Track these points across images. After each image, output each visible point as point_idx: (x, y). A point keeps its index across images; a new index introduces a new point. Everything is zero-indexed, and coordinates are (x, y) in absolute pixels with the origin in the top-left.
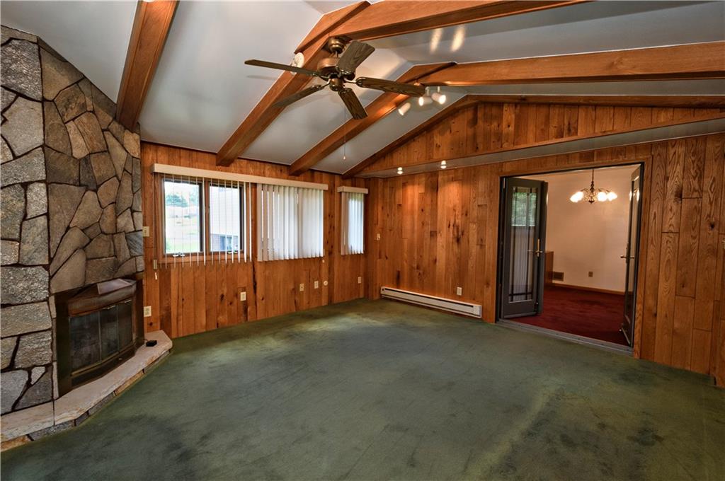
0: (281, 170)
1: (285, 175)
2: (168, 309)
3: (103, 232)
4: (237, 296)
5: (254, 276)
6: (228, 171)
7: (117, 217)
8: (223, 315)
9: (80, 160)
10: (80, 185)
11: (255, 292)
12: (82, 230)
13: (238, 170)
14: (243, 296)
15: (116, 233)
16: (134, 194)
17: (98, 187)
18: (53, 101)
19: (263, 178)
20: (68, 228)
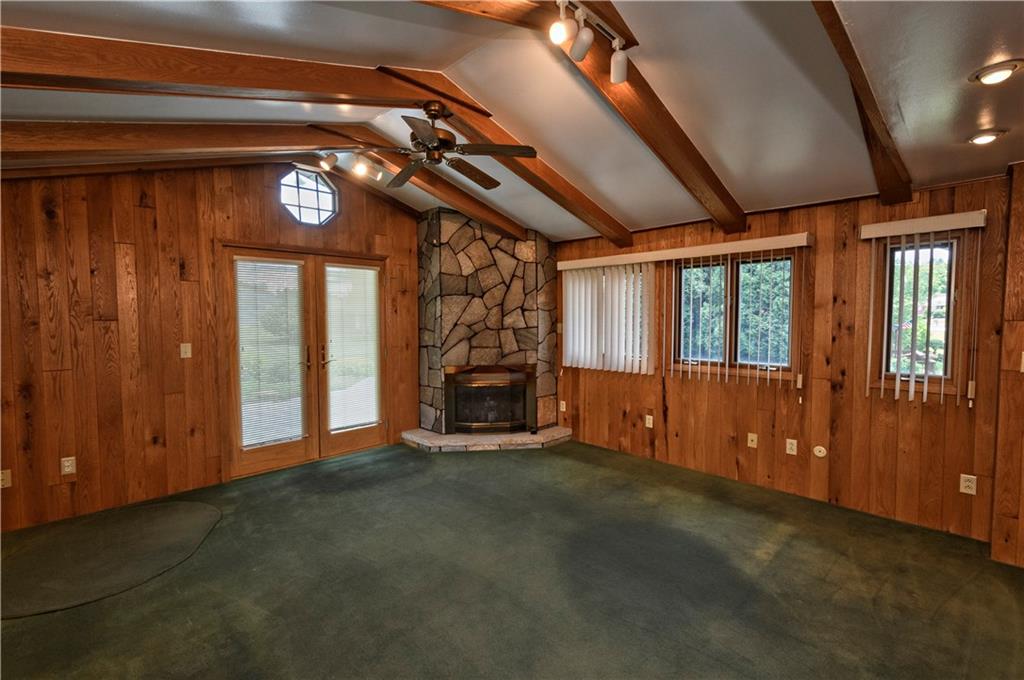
0: (712, 230)
1: (720, 234)
2: (577, 409)
3: (488, 328)
4: (642, 418)
5: (664, 397)
6: (634, 252)
7: (503, 316)
8: (625, 436)
9: (467, 277)
10: (467, 294)
11: (665, 420)
12: (469, 326)
13: (645, 246)
14: (649, 421)
15: (503, 329)
16: (526, 295)
17: (484, 294)
18: (448, 243)
19: (683, 249)
20: (456, 324)
